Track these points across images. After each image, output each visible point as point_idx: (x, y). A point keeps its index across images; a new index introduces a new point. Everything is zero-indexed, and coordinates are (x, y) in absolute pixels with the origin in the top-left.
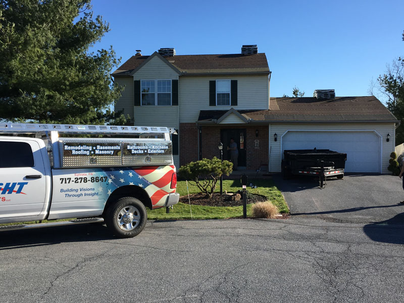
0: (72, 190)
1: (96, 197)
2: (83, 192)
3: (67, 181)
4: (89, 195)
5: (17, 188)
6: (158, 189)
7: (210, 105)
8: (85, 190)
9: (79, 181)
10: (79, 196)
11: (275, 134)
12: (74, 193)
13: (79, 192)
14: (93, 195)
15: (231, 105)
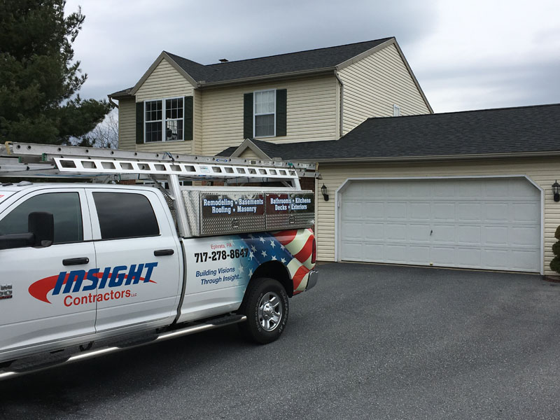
0: (209, 273)
1: (236, 282)
3: (204, 258)
4: (228, 279)
5: (143, 275)
6: (300, 265)
8: (224, 271)
9: (217, 256)
10: (217, 281)
12: (211, 277)
13: (218, 276)
14: (232, 278)
15: (277, 135)
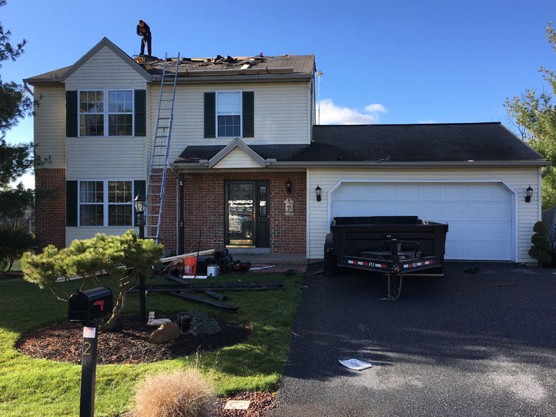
7: (205, 137)
11: (318, 188)
15: (243, 137)
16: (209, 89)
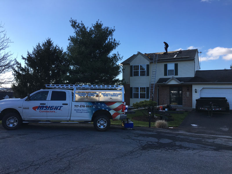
1: (88, 113)
2: (83, 111)
3: (77, 106)
4: (86, 112)
5: (59, 108)
6: (116, 112)
7: (164, 76)
8: (83, 110)
9: (82, 106)
10: (81, 112)
11: (196, 89)
12: (79, 111)
13: (81, 111)
14: (87, 112)
15: (175, 75)
16: (166, 63)
